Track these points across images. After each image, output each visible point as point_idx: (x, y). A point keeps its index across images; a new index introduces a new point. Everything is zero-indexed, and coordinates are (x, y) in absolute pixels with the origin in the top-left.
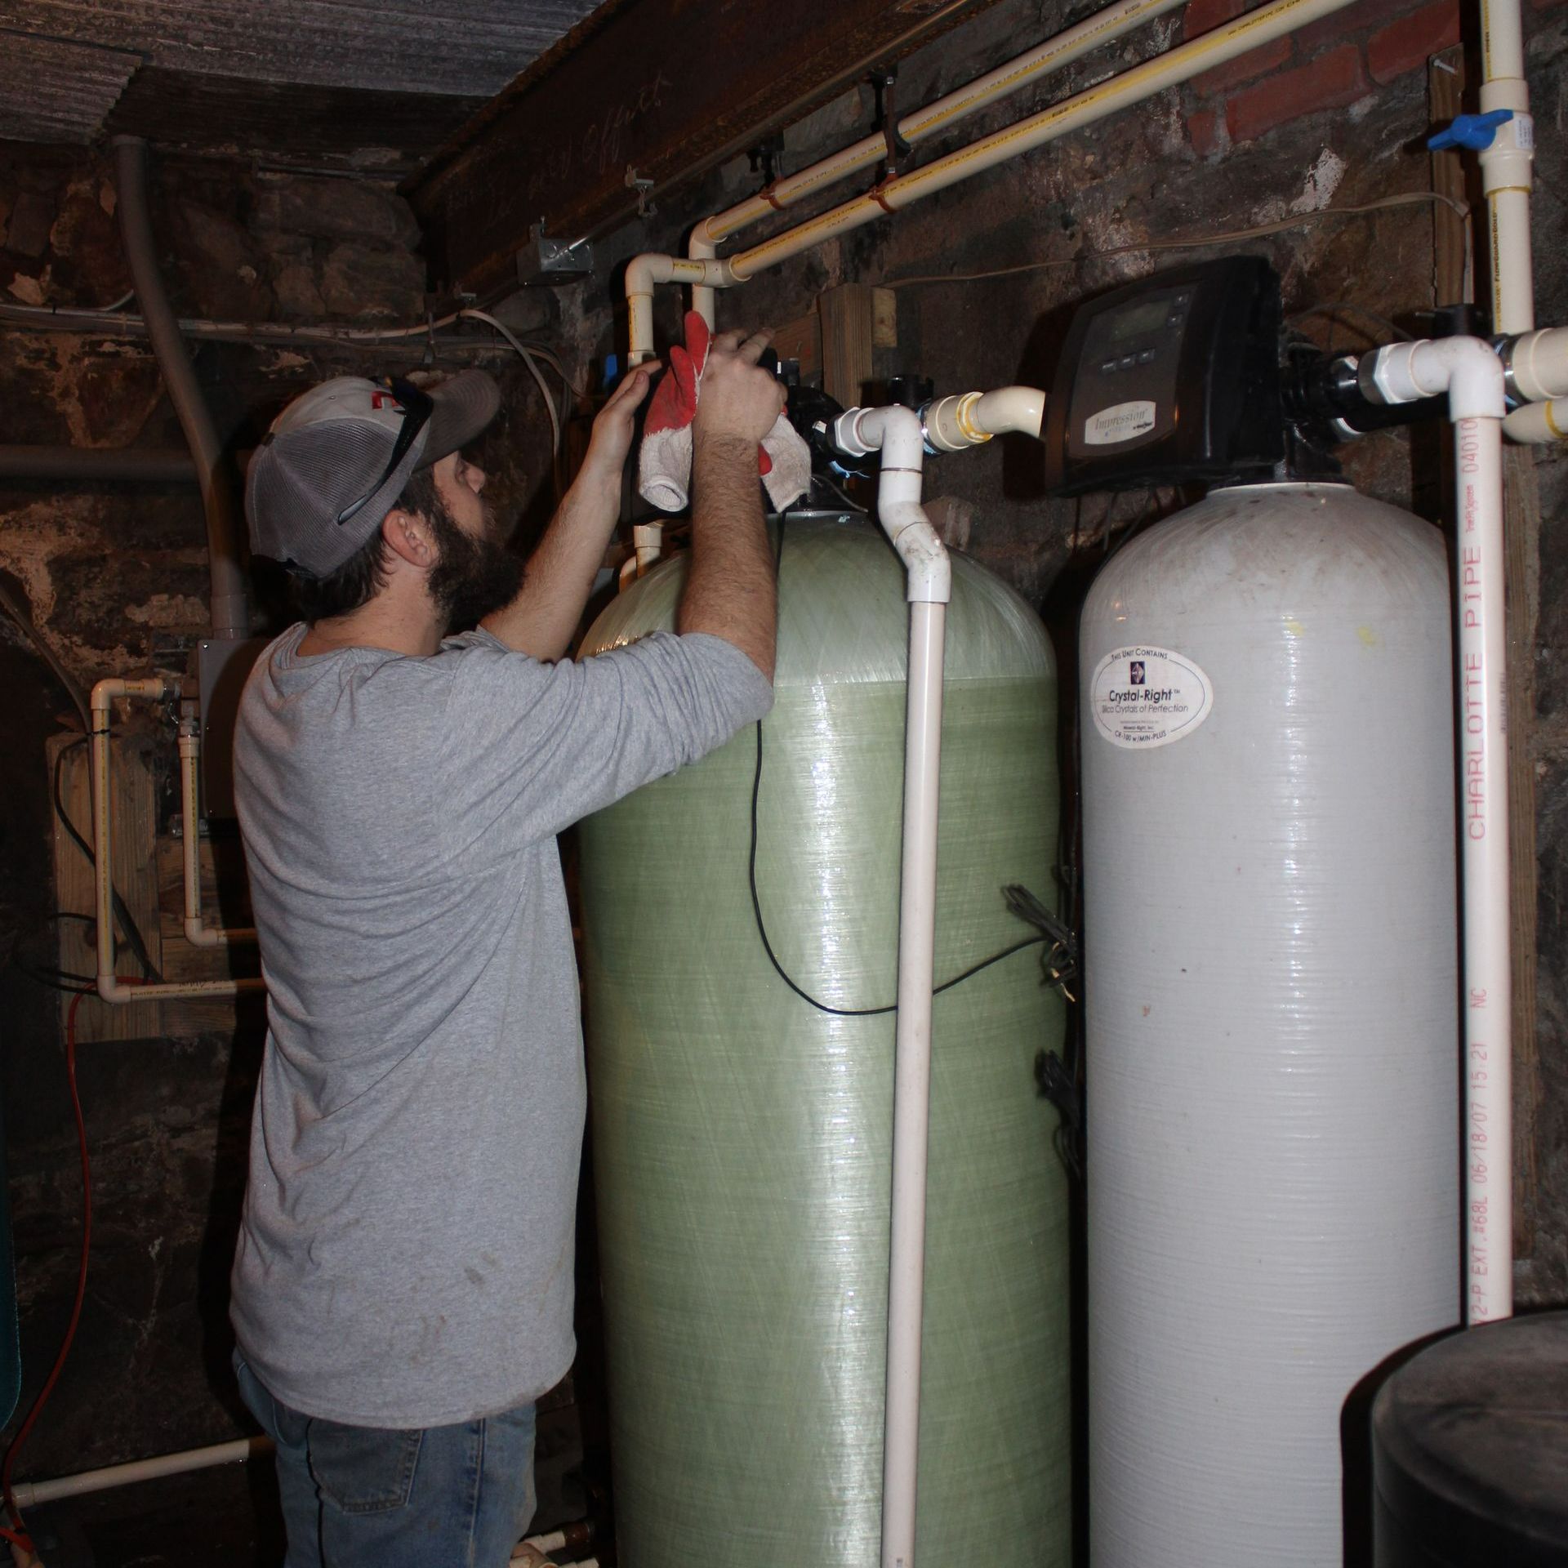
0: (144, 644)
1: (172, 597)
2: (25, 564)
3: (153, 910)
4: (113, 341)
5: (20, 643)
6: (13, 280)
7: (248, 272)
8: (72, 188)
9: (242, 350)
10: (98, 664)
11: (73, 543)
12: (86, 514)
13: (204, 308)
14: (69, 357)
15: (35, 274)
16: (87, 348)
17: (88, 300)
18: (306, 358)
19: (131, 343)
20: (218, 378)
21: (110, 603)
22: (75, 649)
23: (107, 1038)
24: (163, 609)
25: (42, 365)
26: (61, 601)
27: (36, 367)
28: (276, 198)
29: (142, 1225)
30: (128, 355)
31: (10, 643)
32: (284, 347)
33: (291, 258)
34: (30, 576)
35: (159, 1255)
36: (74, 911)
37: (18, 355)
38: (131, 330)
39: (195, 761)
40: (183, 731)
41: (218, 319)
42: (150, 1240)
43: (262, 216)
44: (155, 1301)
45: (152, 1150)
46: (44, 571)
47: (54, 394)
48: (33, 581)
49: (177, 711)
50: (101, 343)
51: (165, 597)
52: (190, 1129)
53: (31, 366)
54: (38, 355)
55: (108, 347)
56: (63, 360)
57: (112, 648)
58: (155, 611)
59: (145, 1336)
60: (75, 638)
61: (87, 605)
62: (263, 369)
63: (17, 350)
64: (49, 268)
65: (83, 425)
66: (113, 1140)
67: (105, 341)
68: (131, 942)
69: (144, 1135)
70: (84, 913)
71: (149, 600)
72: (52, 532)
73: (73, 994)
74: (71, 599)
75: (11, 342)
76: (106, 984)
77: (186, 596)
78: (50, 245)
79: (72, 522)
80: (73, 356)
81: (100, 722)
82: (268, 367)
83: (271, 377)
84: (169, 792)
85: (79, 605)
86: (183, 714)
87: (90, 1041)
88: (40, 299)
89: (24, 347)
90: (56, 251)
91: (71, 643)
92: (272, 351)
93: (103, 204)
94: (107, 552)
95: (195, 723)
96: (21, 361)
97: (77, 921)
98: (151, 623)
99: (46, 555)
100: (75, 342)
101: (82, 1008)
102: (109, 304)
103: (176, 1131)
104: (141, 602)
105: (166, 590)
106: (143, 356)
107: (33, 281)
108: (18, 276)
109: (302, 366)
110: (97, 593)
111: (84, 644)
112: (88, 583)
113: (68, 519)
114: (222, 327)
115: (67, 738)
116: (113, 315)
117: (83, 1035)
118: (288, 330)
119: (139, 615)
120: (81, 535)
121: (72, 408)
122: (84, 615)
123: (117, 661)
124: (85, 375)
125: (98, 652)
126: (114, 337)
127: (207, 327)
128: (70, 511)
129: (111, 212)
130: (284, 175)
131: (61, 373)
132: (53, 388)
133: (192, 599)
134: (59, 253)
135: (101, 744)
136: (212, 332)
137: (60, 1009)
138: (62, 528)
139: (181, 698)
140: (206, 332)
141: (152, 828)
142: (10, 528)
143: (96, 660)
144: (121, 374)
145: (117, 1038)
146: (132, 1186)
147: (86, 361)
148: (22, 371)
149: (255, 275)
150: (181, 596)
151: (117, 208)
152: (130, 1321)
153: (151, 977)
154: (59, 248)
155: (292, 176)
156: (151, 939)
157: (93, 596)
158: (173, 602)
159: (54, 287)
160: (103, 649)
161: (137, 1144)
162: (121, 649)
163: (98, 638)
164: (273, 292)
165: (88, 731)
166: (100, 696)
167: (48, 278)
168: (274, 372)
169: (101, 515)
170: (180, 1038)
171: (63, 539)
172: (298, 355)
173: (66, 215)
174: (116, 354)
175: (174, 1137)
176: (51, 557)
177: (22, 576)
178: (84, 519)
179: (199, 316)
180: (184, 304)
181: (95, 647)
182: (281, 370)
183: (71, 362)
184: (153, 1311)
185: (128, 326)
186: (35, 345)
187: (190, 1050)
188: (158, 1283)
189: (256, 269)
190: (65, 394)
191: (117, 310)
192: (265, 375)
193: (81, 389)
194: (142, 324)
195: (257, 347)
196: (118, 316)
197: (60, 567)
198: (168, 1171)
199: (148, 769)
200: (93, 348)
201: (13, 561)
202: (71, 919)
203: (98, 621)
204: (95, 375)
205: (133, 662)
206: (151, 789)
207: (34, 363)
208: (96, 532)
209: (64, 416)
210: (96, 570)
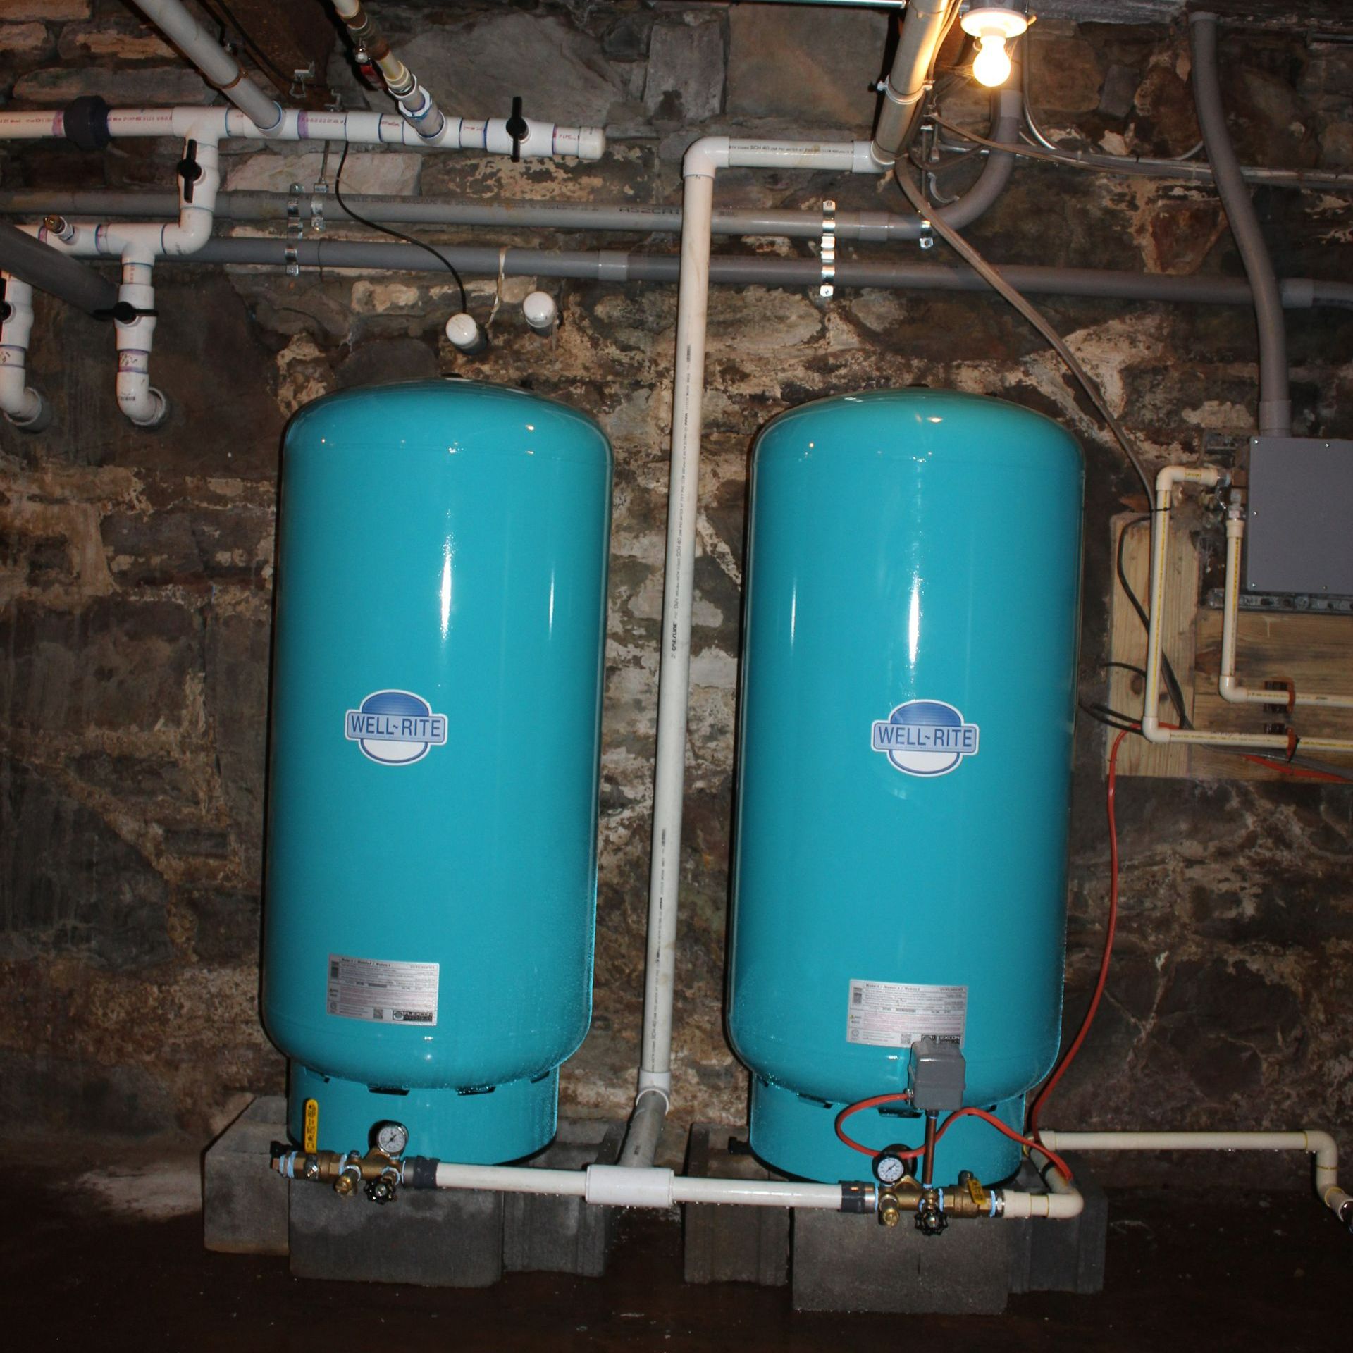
0: (1196, 442)
1: (1221, 404)
2: (1102, 370)
3: (1190, 668)
4: (1182, 186)
5: (1094, 436)
6: (1102, 136)
7: (1297, 127)
8: (1153, 60)
9: (1289, 195)
10: (1157, 457)
11: (1141, 354)
12: (1153, 330)
13: (1259, 158)
14: (1146, 199)
15: (1121, 131)
16: (1161, 193)
17: (1162, 151)
18: (1346, 201)
19: (1196, 188)
20: (1269, 217)
21: (1170, 407)
22: (1138, 443)
23: (1142, 773)
24: (1213, 413)
25: (1123, 206)
26: (1129, 402)
27: (1118, 208)
28: (1323, 64)
29: (1152, 938)
30: (1194, 198)
31: (1086, 435)
32: (1327, 192)
33: (1335, 115)
34: (1105, 380)
35: (1163, 967)
36: (1124, 662)
37: (1103, 197)
38: (1199, 177)
39: (1239, 541)
40: (1231, 514)
41: (1272, 167)
42: (1157, 953)
43: (1309, 80)
44: (1155, 1006)
45: (1167, 876)
46: (1117, 377)
47: (1132, 230)
48: (1108, 385)
49: (1226, 498)
50: (1172, 188)
51: (1215, 403)
52: (1201, 862)
53: (1114, 207)
54: (1120, 197)
55: (1178, 192)
56: (1140, 202)
57: (1168, 444)
58: (1205, 415)
59: (1143, 1035)
60: (1139, 435)
61: (1150, 407)
62: (1308, 210)
63: (1104, 193)
64: (1132, 126)
65: (1155, 257)
66: (1136, 862)
67: (1176, 186)
68: (1172, 693)
69: (1163, 862)
70: (1132, 664)
71: (1202, 404)
72: (1125, 345)
73: (1118, 731)
74: (1137, 401)
75: (1100, 187)
76: (1150, 725)
77: (1234, 403)
78: (1134, 107)
79: (1141, 337)
80: (1149, 198)
81: (1163, 501)
82: (1313, 209)
83: (1315, 217)
84: (1209, 570)
85: (1144, 406)
86: (1232, 499)
87: (1127, 774)
88: (1124, 151)
89: (1109, 191)
90: (1138, 112)
91: (1136, 438)
92: (1316, 195)
93: (1178, 71)
94: (1169, 363)
95: (1241, 509)
96: (1107, 202)
97: (1126, 670)
98: (1203, 425)
99: (1120, 363)
100: (1150, 188)
101: (1124, 745)
102: (1180, 155)
103: (1190, 863)
104: (1195, 406)
105: (1217, 397)
106: (1206, 199)
107: (1119, 137)
108: (1107, 134)
109: (1342, 208)
110: (1159, 397)
111: (1146, 439)
112: (1153, 387)
113: (1139, 335)
114: (1276, 173)
115: (1128, 517)
116: (1184, 163)
117: (1122, 769)
118: (1333, 176)
119: (1192, 417)
120: (1148, 348)
121: (1146, 242)
122: (1148, 415)
123: (1173, 456)
124: (1158, 214)
125: (1157, 446)
126: (1183, 183)
127: (1263, 173)
128: (1140, 328)
129: (1184, 77)
130: (1329, 44)
131: (1139, 212)
132: (1131, 226)
133: (1238, 407)
134: (1141, 114)
135: (1162, 520)
136: (1268, 178)
137: (1105, 743)
138: (1133, 343)
139: (1231, 486)
140: (1262, 178)
141: (1194, 598)
142: (1092, 339)
143: (1155, 453)
144: (1188, 214)
145: (1150, 774)
146: (1148, 904)
147: (1160, 203)
148: (1107, 211)
149: (1303, 129)
150: (1229, 403)
151: (1190, 74)
152: (1133, 1020)
153: (1184, 724)
154: (1142, 110)
155: (1336, 46)
156: (1187, 693)
157: (1156, 399)
158: (1223, 408)
159: (1136, 141)
160: (1161, 444)
161: (1155, 868)
162: (1176, 445)
163: (1157, 436)
164: (1319, 145)
165: (1153, 508)
166: (1165, 481)
167: (1131, 134)
168: (1316, 213)
169: (1165, 332)
170: (1202, 782)
171: (1134, 350)
172: (1339, 198)
173: (1148, 82)
174: (1184, 198)
175: (1187, 867)
176: (1123, 366)
177: (1098, 380)
178: (1151, 335)
179: (1254, 164)
180: (1245, 155)
181: (1155, 442)
182: (1324, 211)
183: (1147, 203)
184: (1153, 1015)
185: (1197, 172)
186: (1118, 190)
187: (1210, 793)
188: (1160, 992)
189: (1305, 125)
190: (1141, 230)
191: (1189, 159)
192: (1309, 215)
193: (1154, 226)
194: (1209, 171)
195: (1303, 191)
196: (1189, 164)
197: (1130, 374)
198: (1179, 895)
199: (1195, 547)
200: (1165, 192)
201: (1092, 368)
202: (1122, 669)
203: (1158, 420)
204: (1167, 215)
205: (1185, 457)
206: (1195, 564)
207: (1117, 205)
208: (1160, 346)
209: (1139, 248)
210: (1160, 378)
